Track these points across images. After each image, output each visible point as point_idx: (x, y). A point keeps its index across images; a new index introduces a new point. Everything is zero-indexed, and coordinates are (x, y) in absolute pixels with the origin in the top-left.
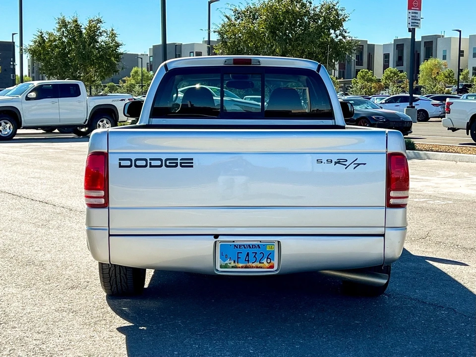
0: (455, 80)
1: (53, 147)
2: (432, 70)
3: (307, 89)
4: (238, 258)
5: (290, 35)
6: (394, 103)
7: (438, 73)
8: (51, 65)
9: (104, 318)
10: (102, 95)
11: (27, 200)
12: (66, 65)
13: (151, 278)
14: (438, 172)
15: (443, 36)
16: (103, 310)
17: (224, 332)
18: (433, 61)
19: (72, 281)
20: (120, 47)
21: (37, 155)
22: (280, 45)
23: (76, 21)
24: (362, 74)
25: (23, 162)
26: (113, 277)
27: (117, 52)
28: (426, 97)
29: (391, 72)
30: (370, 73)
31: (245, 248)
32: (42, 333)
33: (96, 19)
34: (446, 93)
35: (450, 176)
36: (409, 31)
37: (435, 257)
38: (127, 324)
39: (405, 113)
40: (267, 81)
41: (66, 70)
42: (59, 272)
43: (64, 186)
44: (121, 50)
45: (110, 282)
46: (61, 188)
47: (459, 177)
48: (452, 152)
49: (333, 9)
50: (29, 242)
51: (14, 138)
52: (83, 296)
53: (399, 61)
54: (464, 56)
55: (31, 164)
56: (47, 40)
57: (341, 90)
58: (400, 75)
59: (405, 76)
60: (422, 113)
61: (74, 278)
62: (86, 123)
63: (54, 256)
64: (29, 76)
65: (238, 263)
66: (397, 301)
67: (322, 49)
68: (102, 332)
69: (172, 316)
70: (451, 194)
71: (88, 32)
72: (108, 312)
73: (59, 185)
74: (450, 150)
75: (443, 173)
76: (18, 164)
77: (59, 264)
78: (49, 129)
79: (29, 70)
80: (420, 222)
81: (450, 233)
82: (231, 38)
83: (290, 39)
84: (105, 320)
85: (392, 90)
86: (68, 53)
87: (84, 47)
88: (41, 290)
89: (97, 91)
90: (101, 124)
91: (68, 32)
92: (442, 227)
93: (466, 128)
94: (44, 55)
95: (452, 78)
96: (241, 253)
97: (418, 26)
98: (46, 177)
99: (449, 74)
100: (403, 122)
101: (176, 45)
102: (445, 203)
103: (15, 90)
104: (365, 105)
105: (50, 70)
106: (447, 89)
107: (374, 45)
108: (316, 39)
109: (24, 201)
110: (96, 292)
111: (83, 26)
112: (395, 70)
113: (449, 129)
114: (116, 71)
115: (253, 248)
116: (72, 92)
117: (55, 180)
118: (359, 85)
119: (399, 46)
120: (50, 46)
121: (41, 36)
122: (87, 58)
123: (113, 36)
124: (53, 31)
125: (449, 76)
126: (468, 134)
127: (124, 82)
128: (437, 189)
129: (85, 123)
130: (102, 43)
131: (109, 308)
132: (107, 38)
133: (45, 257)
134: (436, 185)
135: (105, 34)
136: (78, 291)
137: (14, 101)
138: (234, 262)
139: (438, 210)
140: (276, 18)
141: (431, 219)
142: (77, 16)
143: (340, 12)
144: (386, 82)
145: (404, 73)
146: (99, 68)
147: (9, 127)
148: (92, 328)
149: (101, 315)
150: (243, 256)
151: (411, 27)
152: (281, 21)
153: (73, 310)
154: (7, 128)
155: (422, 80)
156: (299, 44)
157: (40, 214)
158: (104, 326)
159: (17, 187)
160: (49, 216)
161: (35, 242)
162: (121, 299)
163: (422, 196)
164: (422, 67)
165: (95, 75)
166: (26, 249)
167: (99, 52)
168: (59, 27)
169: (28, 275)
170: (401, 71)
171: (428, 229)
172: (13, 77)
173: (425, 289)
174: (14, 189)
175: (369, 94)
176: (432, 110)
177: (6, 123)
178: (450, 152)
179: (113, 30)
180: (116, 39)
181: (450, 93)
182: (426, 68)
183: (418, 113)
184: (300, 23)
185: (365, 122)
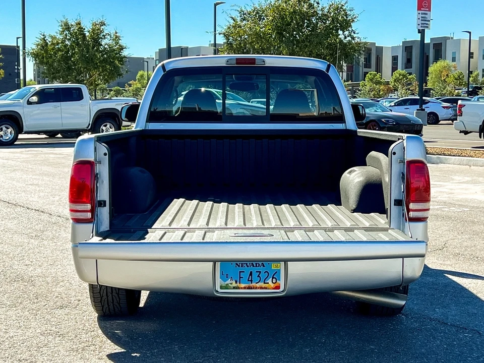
0: (465, 82)
1: (55, 152)
2: (442, 72)
3: (315, 90)
4: (240, 278)
5: (297, 36)
6: (403, 105)
7: (447, 75)
8: (54, 69)
9: (93, 343)
10: (107, 99)
11: (22, 209)
12: (69, 68)
13: (147, 295)
14: (452, 177)
15: (452, 38)
16: (93, 333)
17: (225, 360)
18: (442, 63)
19: (61, 299)
20: (124, 50)
21: (38, 160)
22: (287, 46)
23: (80, 24)
24: (370, 76)
25: (22, 168)
26: (105, 297)
27: (120, 55)
28: (436, 99)
29: (400, 75)
30: (378, 75)
31: (248, 266)
32: (23, 361)
33: (99, 21)
34: (456, 96)
35: (464, 181)
36: (419, 33)
37: (454, 270)
38: (118, 349)
39: (415, 116)
40: (273, 82)
41: (69, 73)
42: (48, 288)
43: (63, 193)
44: (125, 53)
45: (101, 302)
46: (60, 195)
47: (474, 182)
48: (465, 156)
49: (342, 10)
50: (20, 255)
51: (16, 143)
52: (72, 317)
53: (408, 63)
54: (474, 57)
55: (30, 170)
56: (49, 44)
57: (349, 93)
58: (409, 77)
59: (414, 79)
60: (432, 115)
61: (64, 296)
62: (89, 127)
63: (44, 271)
64: (35, 80)
65: (240, 283)
66: (416, 322)
67: (330, 50)
68: (90, 359)
69: (169, 340)
70: (466, 200)
71: (91, 35)
72: (98, 336)
73: (57, 193)
74: (463, 154)
75: (457, 178)
76: (17, 170)
77: (49, 279)
78: (52, 134)
79: (34, 74)
80: (436, 231)
81: (469, 243)
82: (236, 40)
83: (297, 41)
84: (94, 345)
85: (401, 93)
86: (72, 56)
87: (88, 49)
88: (27, 310)
89: (103, 95)
90: (104, 128)
91: (71, 35)
92: (460, 237)
93: (478, 131)
94: (47, 59)
95: (462, 80)
96: (244, 272)
97: (428, 27)
98: (45, 184)
99: (459, 76)
100: (414, 125)
101: (182, 49)
102: (461, 210)
103: (16, 94)
104: (375, 108)
105: (53, 73)
106: (457, 91)
107: (382, 48)
108: (325, 40)
109: (19, 209)
110: (87, 312)
111: (86, 28)
112: (404, 72)
113: (461, 132)
114: (120, 75)
115: (256, 266)
116: (75, 96)
117: (54, 187)
118: (368, 88)
119: (408, 48)
120: (53, 49)
121: (44, 39)
122: (90, 61)
123: (117, 39)
124: (56, 34)
125: (459, 78)
126: (480, 137)
127: (130, 85)
128: (452, 196)
129: (87, 128)
130: (106, 46)
131: (100, 331)
132: (111, 41)
133: (35, 272)
134: (451, 191)
135: (109, 37)
136: (67, 311)
137: (17, 106)
138: (236, 282)
139: (455, 217)
140: (283, 18)
141: (447, 228)
142: (80, 19)
143: (349, 13)
144: (395, 85)
145: (413, 76)
146: (103, 72)
147: (11, 132)
148: (80, 355)
149: (91, 339)
150: (246, 275)
151: (421, 29)
152: (288, 22)
153: (60, 333)
154: (8, 133)
155: (431, 83)
156: (307, 46)
157: (34, 224)
158: (92, 352)
159: (13, 195)
160: (44, 226)
161: (26, 255)
162: (113, 320)
163: (436, 203)
164: (431, 69)
165: (98, 79)
166: (16, 262)
167: (103, 55)
168: (62, 30)
169: (15, 293)
170: (410, 74)
171: (445, 239)
172: (18, 82)
173: (445, 307)
174: (10, 197)
175: (378, 96)
176: (442, 113)
177: (8, 128)
178: (463, 156)
179: (116, 33)
180: (120, 41)
181: (460, 96)
182: (435, 71)
183: (428, 116)
184: (307, 23)
185: (375, 126)
